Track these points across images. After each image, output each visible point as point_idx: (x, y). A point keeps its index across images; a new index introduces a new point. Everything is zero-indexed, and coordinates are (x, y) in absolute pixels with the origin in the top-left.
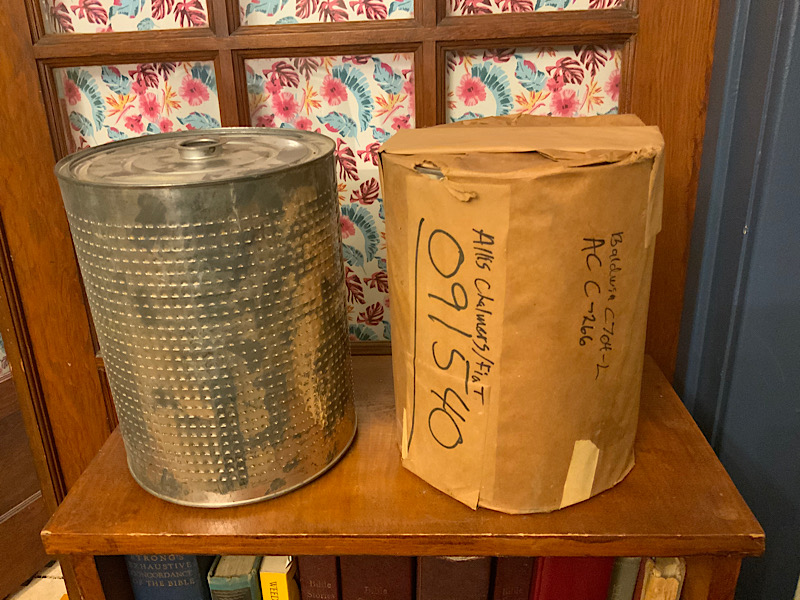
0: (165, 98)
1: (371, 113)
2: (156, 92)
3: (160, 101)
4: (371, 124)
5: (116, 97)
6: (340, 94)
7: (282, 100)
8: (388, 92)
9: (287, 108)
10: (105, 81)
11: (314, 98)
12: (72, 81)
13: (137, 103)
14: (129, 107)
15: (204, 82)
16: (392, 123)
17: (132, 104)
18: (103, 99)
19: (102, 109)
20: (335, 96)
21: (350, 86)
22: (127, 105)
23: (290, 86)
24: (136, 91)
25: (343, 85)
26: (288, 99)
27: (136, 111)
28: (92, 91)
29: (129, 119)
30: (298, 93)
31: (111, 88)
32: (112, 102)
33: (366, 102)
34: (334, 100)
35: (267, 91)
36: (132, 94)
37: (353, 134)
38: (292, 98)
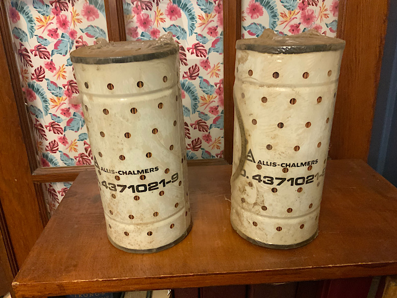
0: (73, 17)
1: (195, 25)
2: (67, 14)
3: (69, 19)
4: (195, 31)
5: (42, 17)
6: (177, 13)
7: (142, 18)
8: (205, 12)
9: (145, 23)
10: (35, 8)
11: (161, 17)
12: (14, 8)
13: (55, 21)
14: (50, 24)
15: (96, 7)
16: (207, 31)
17: (52, 21)
18: (34, 18)
19: (33, 25)
20: (174, 15)
21: (183, 9)
22: (49, 22)
23: (147, 10)
24: (54, 13)
25: (179, 8)
26: (145, 17)
27: (54, 26)
28: (27, 14)
29: (50, 31)
30: (151, 14)
31: (39, 12)
32: (40, 20)
33: (192, 18)
34: (173, 17)
35: (133, 12)
36: (52, 16)
37: (185, 38)
38: (148, 17)
